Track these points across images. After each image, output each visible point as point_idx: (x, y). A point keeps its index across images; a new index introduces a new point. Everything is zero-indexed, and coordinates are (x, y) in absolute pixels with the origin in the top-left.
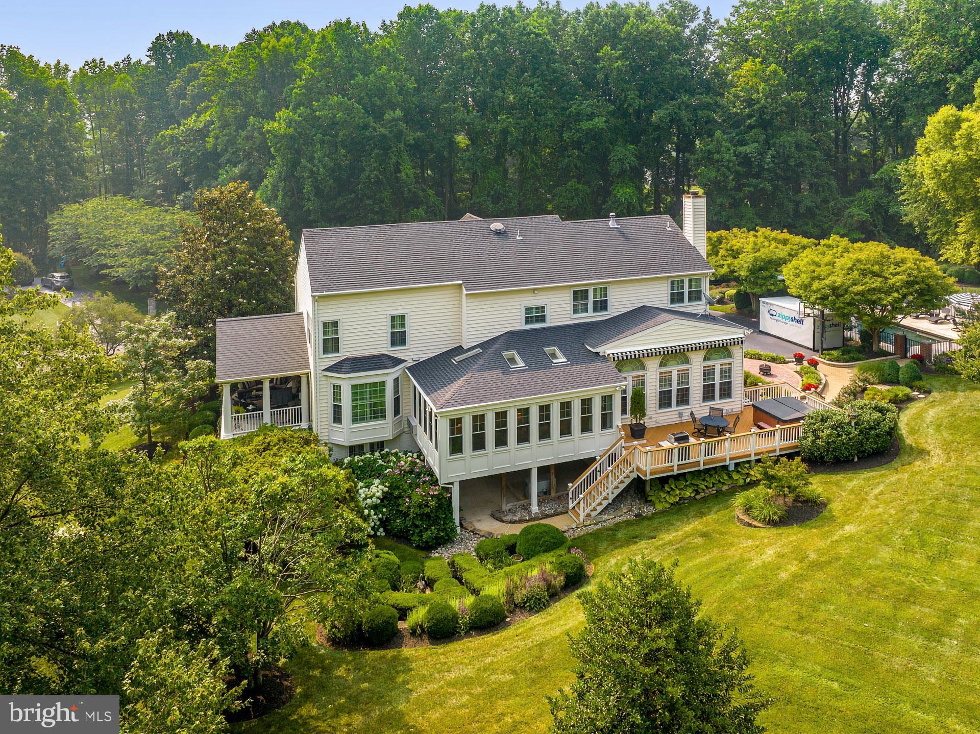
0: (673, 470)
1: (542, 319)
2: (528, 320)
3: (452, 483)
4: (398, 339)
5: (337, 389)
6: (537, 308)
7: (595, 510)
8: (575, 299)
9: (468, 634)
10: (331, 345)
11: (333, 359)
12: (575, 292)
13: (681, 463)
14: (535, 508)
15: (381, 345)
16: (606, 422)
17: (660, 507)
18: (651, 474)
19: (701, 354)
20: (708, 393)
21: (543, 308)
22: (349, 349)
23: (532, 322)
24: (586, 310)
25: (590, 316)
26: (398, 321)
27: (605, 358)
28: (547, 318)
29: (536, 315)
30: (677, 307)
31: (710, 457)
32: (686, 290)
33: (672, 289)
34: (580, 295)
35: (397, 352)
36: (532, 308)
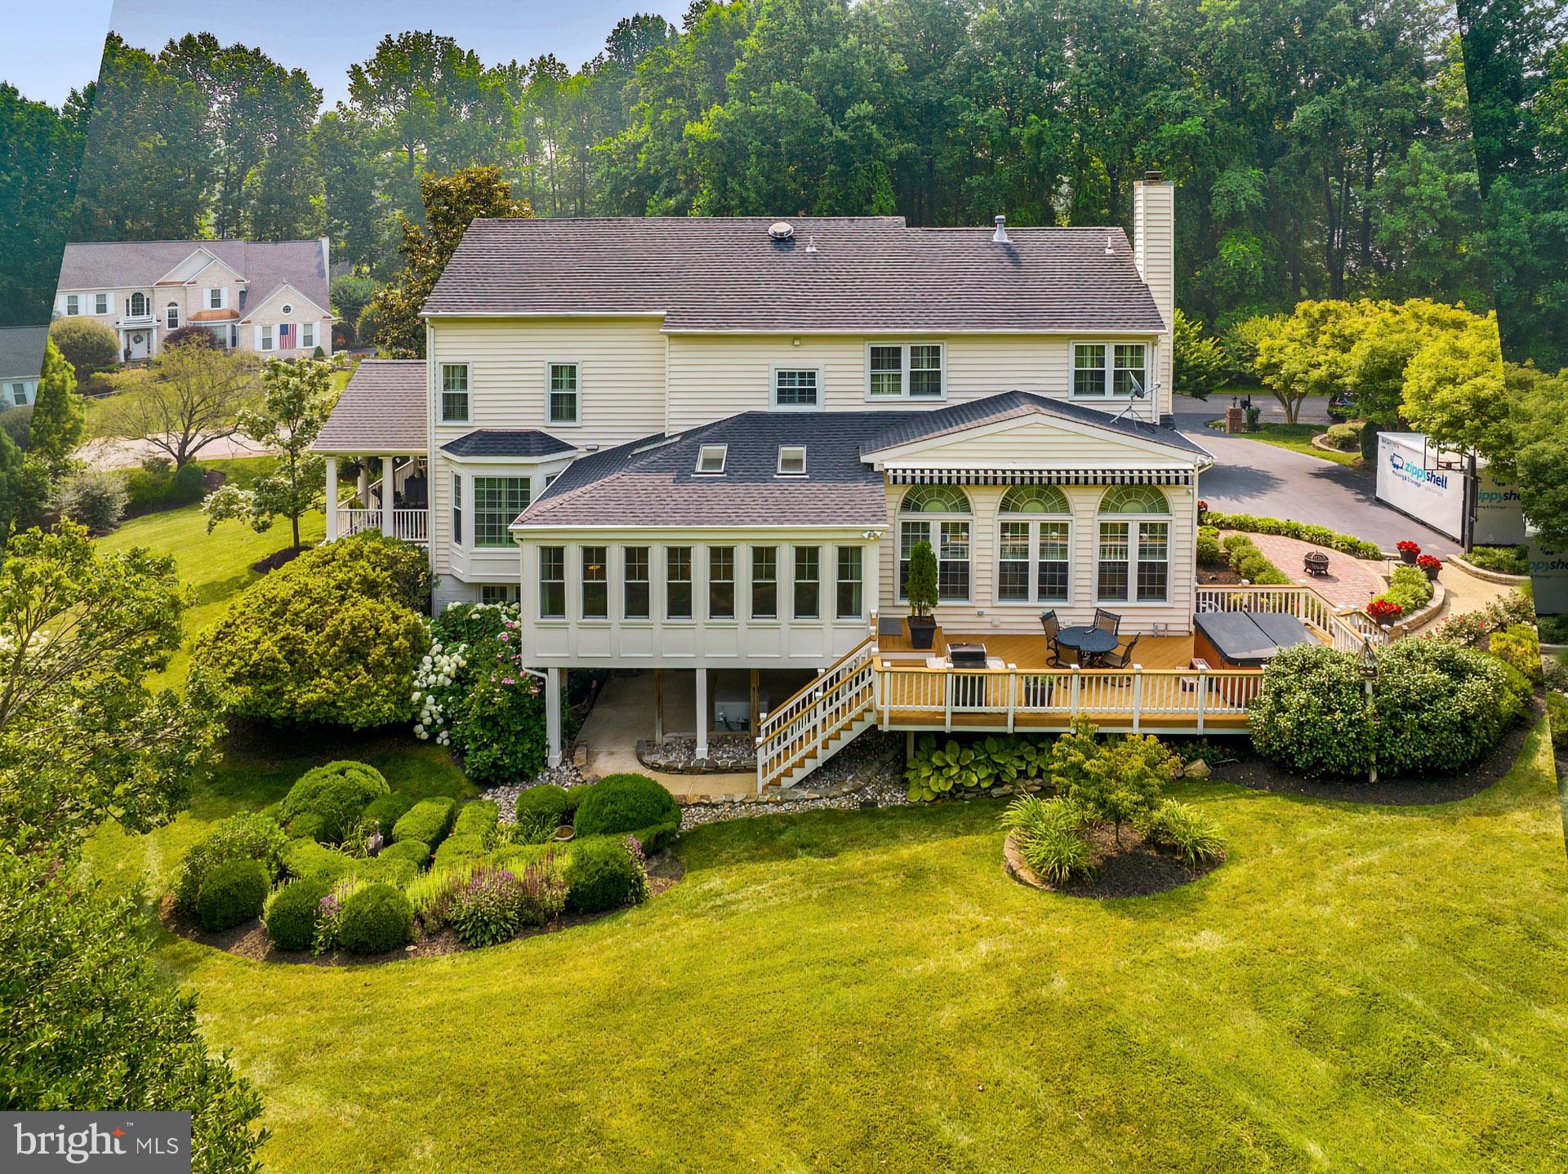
0: (943, 722)
1: (810, 396)
2: (784, 396)
3: (545, 670)
4: (563, 406)
5: (458, 479)
6: (802, 375)
7: (788, 773)
8: (875, 364)
9: (325, 958)
10: (455, 407)
11: (456, 431)
12: (875, 352)
13: (961, 709)
14: (702, 751)
15: (535, 417)
16: (848, 603)
17: (914, 796)
18: (893, 720)
19: (1096, 496)
20: (1111, 582)
21: (812, 375)
22: (484, 416)
23: (791, 401)
24: (897, 389)
25: (903, 401)
26: (563, 374)
27: (881, 476)
28: (819, 396)
29: (798, 386)
30: (1087, 401)
31: (1039, 709)
32: (1110, 368)
33: (1079, 362)
34: (884, 358)
35: (560, 431)
36: (792, 375)
